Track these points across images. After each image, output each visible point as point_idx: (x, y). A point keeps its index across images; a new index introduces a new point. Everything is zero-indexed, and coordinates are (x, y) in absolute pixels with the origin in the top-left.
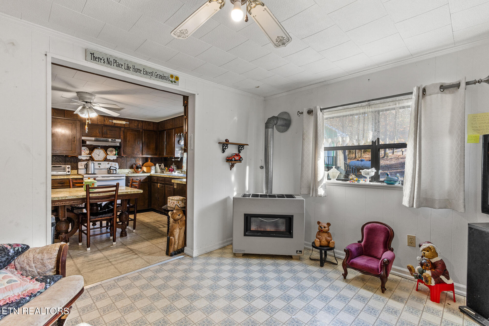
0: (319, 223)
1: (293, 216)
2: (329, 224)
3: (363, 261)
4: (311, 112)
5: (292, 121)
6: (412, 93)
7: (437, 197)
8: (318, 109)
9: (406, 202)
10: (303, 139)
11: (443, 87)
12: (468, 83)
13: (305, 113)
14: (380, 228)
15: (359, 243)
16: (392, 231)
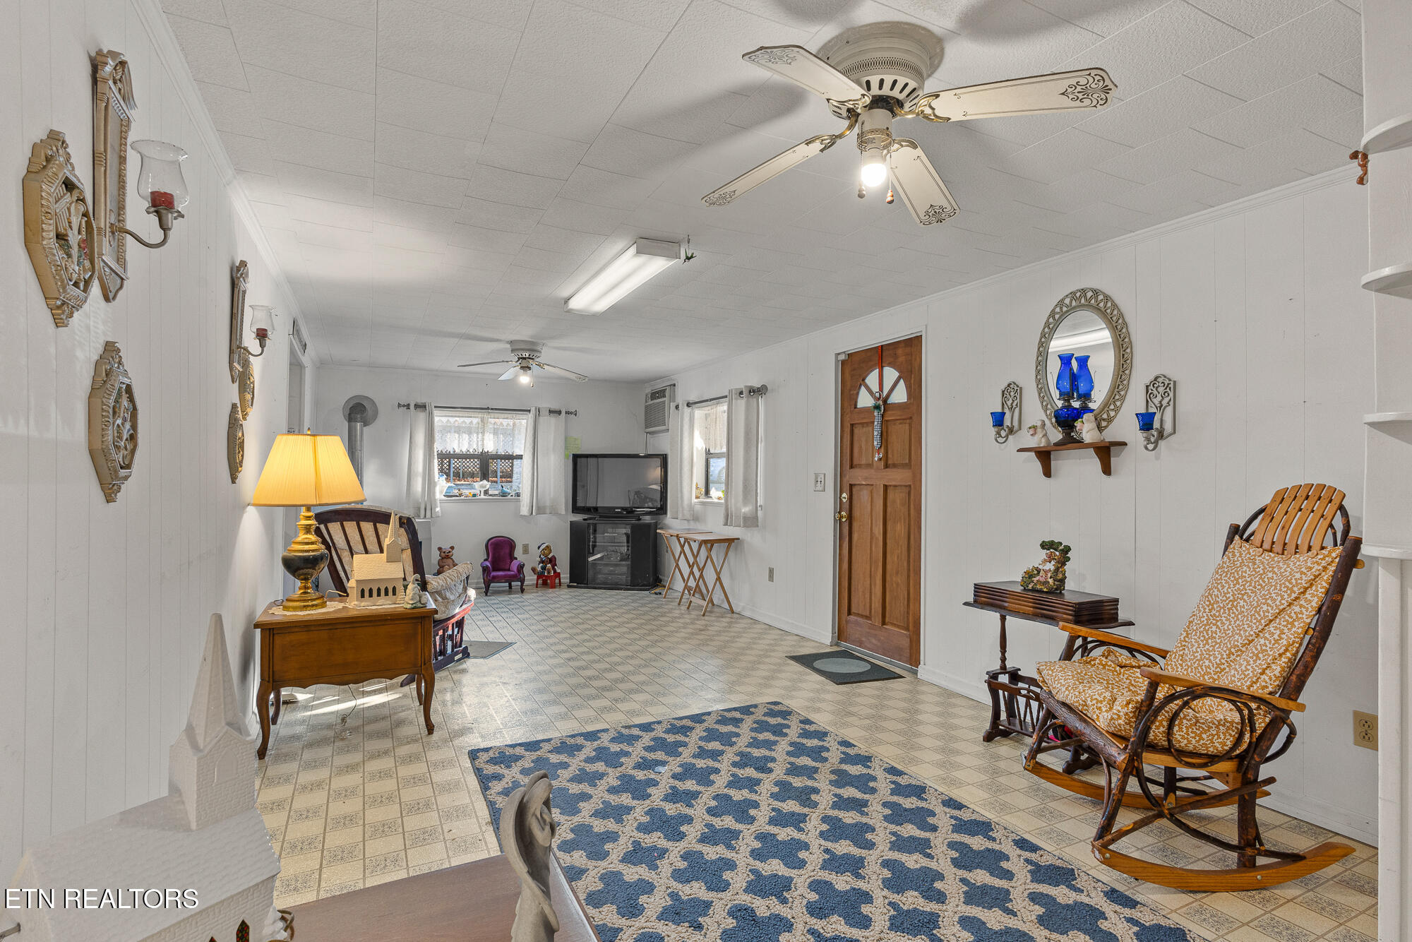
2: (452, 548)
3: (501, 573)
4: (421, 407)
5: (379, 415)
6: (529, 411)
7: (548, 504)
8: (433, 405)
9: (525, 510)
10: (411, 442)
11: (551, 412)
12: (566, 413)
13: (412, 407)
14: (505, 541)
15: (486, 560)
16: (512, 540)
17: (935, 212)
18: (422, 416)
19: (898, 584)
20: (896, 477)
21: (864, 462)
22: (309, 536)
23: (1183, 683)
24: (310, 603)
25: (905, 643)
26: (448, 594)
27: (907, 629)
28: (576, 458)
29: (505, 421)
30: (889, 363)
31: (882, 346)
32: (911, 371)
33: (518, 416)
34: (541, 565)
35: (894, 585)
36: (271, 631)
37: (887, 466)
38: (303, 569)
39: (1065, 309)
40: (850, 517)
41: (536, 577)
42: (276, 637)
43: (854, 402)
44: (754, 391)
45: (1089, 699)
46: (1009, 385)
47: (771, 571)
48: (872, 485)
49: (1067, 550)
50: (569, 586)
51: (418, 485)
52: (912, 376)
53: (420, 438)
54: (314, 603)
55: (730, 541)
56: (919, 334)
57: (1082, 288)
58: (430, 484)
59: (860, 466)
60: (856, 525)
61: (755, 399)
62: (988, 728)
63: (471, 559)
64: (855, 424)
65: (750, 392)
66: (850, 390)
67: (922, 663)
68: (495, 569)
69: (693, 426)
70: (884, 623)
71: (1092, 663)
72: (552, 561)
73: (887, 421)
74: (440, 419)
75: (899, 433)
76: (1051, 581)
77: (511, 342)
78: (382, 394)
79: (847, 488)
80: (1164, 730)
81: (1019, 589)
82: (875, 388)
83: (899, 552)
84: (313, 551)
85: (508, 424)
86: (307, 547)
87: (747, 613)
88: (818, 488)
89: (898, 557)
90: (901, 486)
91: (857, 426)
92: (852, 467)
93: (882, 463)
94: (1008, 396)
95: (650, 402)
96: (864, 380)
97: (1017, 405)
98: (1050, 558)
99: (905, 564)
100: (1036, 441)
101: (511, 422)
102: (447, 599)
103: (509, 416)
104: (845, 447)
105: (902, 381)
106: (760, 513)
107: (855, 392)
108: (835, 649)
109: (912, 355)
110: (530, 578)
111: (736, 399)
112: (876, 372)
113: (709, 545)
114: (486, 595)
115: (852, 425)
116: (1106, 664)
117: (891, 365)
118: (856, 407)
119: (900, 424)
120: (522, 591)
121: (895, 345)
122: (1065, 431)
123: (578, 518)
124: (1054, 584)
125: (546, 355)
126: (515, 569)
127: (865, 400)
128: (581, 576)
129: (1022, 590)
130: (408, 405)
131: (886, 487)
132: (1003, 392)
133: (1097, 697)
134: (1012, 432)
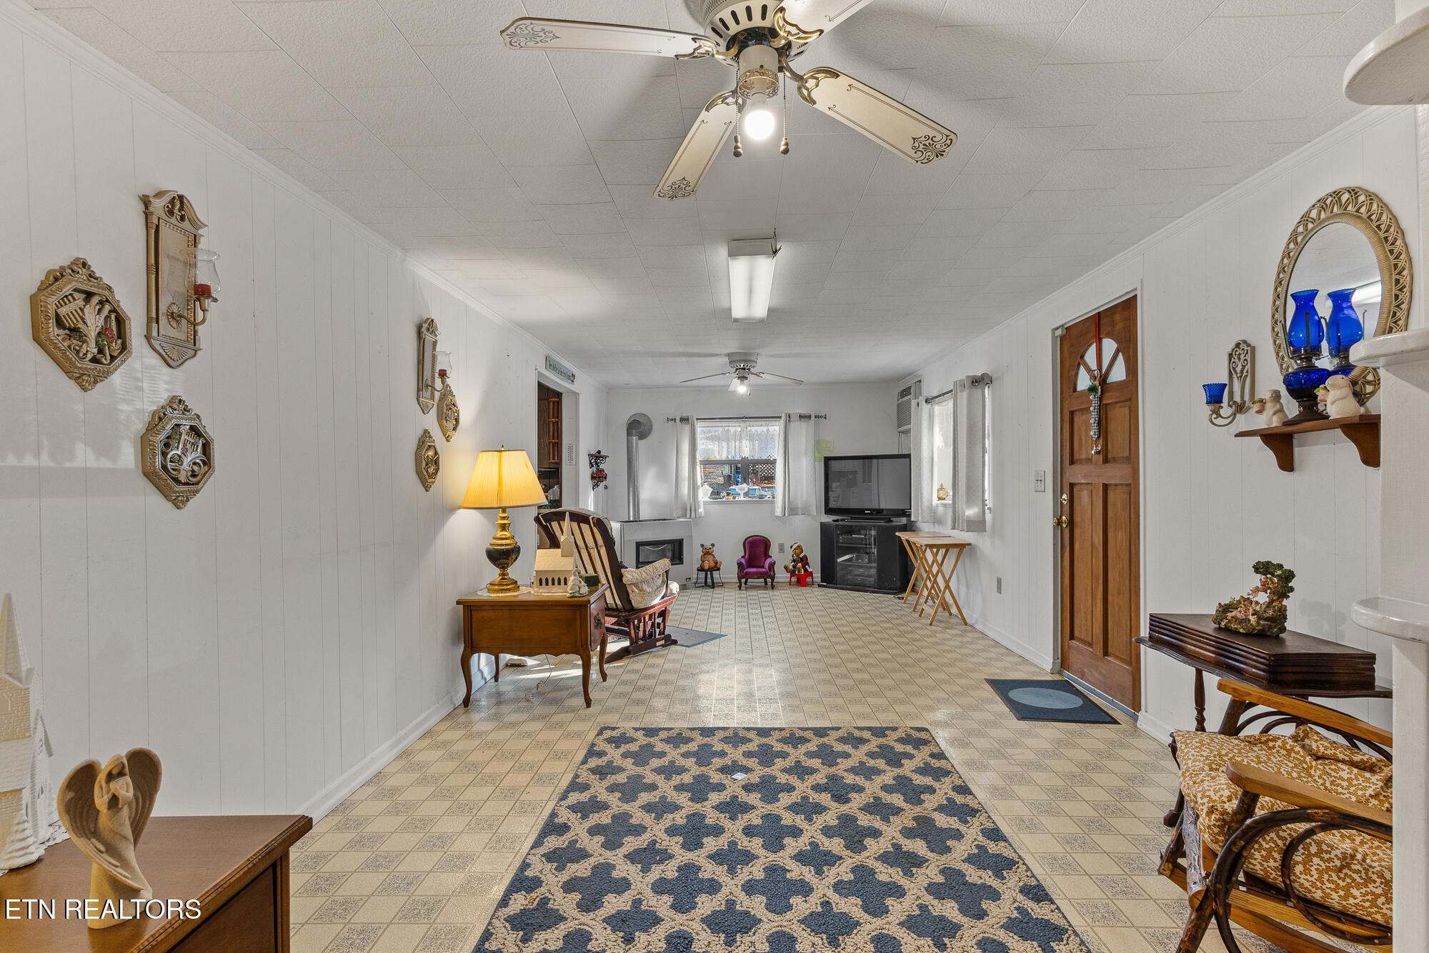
0: (702, 545)
1: (683, 539)
2: (713, 545)
3: (754, 570)
4: (684, 420)
5: (653, 427)
6: (780, 417)
7: (800, 506)
8: (695, 418)
9: (778, 512)
10: (677, 452)
11: (801, 417)
12: (816, 417)
13: (678, 420)
14: (760, 540)
15: (743, 557)
16: (769, 541)
17: (924, 145)
18: (687, 428)
19: (1120, 608)
20: (1114, 474)
21: (1084, 456)
22: (504, 533)
23: (1297, 800)
24: (505, 587)
25: (1128, 681)
26: (645, 587)
27: (1130, 663)
28: (828, 460)
29: (758, 428)
30: (1107, 334)
31: (1099, 313)
32: (1130, 340)
33: (771, 423)
34: (793, 563)
35: (1116, 607)
36: (470, 609)
37: (1106, 461)
38: (500, 559)
39: (1310, 226)
40: (1071, 523)
41: (789, 575)
42: (473, 612)
43: (1072, 386)
44: (976, 382)
45: (1199, 795)
46: (1238, 345)
47: (999, 581)
48: (1091, 484)
49: (1289, 576)
50: (820, 586)
51: (685, 489)
52: (1128, 347)
53: (685, 447)
54: (509, 587)
55: (961, 547)
56: (1132, 295)
57: (1334, 190)
58: (694, 487)
59: (1080, 461)
60: (1077, 532)
61: (980, 391)
62: (1173, 809)
63: (730, 556)
64: (1076, 410)
65: (973, 382)
66: (1069, 371)
67: (1143, 708)
68: (750, 566)
69: (933, 423)
70: (1106, 653)
71: (1271, 744)
72: (804, 561)
73: (1106, 405)
74: (700, 428)
75: (1118, 415)
76: (1253, 619)
77: (728, 355)
78: (656, 412)
79: (1067, 488)
80: (1276, 864)
81: (1209, 628)
82: (1094, 366)
83: (1121, 566)
84: (503, 545)
85: (762, 431)
86: (500, 542)
87: (979, 627)
88: (1039, 489)
89: (1119, 573)
90: (1122, 485)
91: (1077, 413)
92: (1072, 462)
93: (1101, 458)
94: (1237, 360)
95: (900, 401)
96: (1082, 357)
97: (1247, 372)
98: (1265, 587)
99: (1127, 582)
100: (1267, 420)
101: (765, 429)
102: (643, 590)
103: (763, 423)
104: (1064, 438)
105: (1120, 355)
106: (988, 516)
107: (1073, 373)
108: (1057, 677)
109: (1130, 320)
110: (781, 575)
111: (961, 391)
112: (1094, 347)
113: (935, 550)
114: (740, 589)
115: (1072, 413)
116: (1292, 749)
117: (1109, 335)
118: (1075, 390)
119: (1120, 407)
120: (773, 587)
121: (1112, 310)
122: (1303, 403)
123: (829, 519)
124: (1258, 623)
125: (761, 364)
126: (767, 565)
127: (1084, 382)
128: (830, 578)
129: (1215, 629)
130: (675, 419)
131: (1106, 487)
132: (1230, 355)
133: (1211, 793)
134: (1241, 409)
